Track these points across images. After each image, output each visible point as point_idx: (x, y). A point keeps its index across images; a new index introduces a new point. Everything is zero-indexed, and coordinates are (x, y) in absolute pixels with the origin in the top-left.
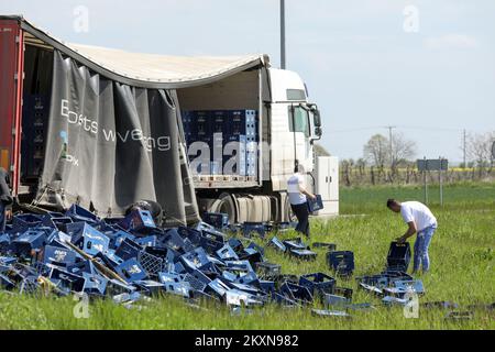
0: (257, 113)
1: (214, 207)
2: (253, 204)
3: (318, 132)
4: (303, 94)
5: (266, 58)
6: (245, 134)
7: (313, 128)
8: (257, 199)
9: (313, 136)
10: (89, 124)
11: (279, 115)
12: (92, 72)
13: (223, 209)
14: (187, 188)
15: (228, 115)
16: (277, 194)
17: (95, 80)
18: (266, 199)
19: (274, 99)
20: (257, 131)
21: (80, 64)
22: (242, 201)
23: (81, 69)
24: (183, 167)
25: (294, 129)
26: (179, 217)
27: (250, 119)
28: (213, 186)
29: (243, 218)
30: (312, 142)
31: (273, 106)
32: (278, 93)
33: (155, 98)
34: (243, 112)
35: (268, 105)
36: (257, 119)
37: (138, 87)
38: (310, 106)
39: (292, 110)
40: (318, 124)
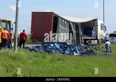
0: (95, 27)
1: (87, 42)
2: (94, 41)
3: (106, 30)
4: (103, 24)
5: (97, 19)
6: (93, 30)
7: (105, 30)
8: (95, 41)
9: (105, 31)
10: (65, 28)
11: (99, 28)
12: (65, 21)
13: (89, 42)
14: (81, 39)
15: (90, 27)
16: (99, 40)
17: (66, 22)
18: (97, 41)
19: (98, 25)
20: (95, 30)
21: (63, 19)
22: (92, 41)
23: (63, 20)
24: (81, 35)
25: (102, 30)
26: (80, 43)
27: (94, 28)
28: (87, 38)
29: (92, 44)
30: (105, 32)
31: (98, 26)
32: (99, 24)
33: (76, 24)
34: (93, 27)
35: (97, 26)
36: (95, 28)
37: (73, 23)
38: (104, 26)
39: (101, 27)
40: (106, 29)
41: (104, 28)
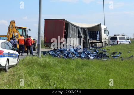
1: (93, 45)
3: (108, 34)
4: (106, 29)
5: (101, 24)
6: (98, 34)
11: (103, 32)
12: (75, 26)
13: (95, 45)
14: (89, 42)
15: (95, 32)
16: (103, 43)
17: (75, 27)
18: (101, 43)
21: (73, 25)
22: (98, 44)
24: (88, 39)
25: (105, 34)
27: (98, 32)
28: (93, 42)
29: (98, 46)
32: (102, 28)
33: (84, 29)
35: (101, 30)
37: (82, 28)
39: (105, 31)
40: (108, 33)
41: (107, 31)
